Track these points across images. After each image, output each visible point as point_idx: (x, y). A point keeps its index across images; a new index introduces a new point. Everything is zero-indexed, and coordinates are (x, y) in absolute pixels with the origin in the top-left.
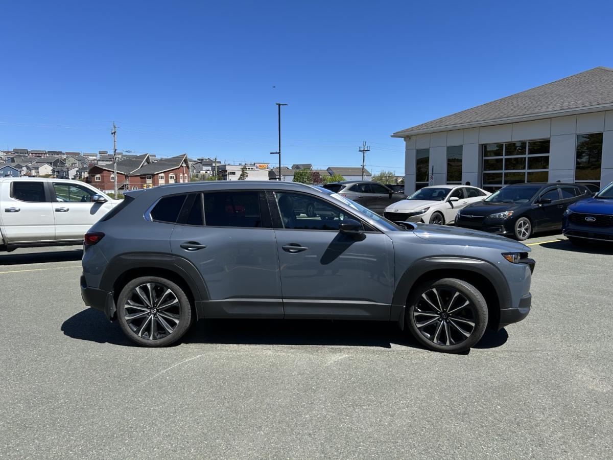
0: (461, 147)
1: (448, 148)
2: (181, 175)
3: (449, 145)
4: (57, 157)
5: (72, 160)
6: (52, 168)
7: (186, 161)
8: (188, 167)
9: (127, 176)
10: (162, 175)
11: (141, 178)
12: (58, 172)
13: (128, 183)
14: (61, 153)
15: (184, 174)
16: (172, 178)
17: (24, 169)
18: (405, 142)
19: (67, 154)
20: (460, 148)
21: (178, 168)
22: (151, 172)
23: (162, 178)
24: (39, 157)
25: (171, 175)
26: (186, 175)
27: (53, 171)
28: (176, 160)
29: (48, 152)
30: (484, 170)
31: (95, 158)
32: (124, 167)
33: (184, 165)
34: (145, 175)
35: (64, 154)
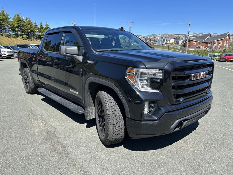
2: (225, 42)
4: (177, 36)
5: (182, 37)
6: (174, 40)
7: (229, 35)
8: (229, 38)
9: (200, 43)
10: (216, 42)
11: (206, 44)
12: (176, 41)
13: (200, 45)
14: (179, 34)
15: (227, 41)
16: (220, 43)
17: (166, 41)
19: (181, 34)
21: (224, 39)
22: (211, 41)
23: (215, 43)
24: (171, 36)
25: (220, 42)
26: (228, 42)
27: (175, 41)
28: (224, 35)
29: (175, 34)
31: (191, 36)
32: (200, 39)
33: (228, 37)
34: (208, 42)
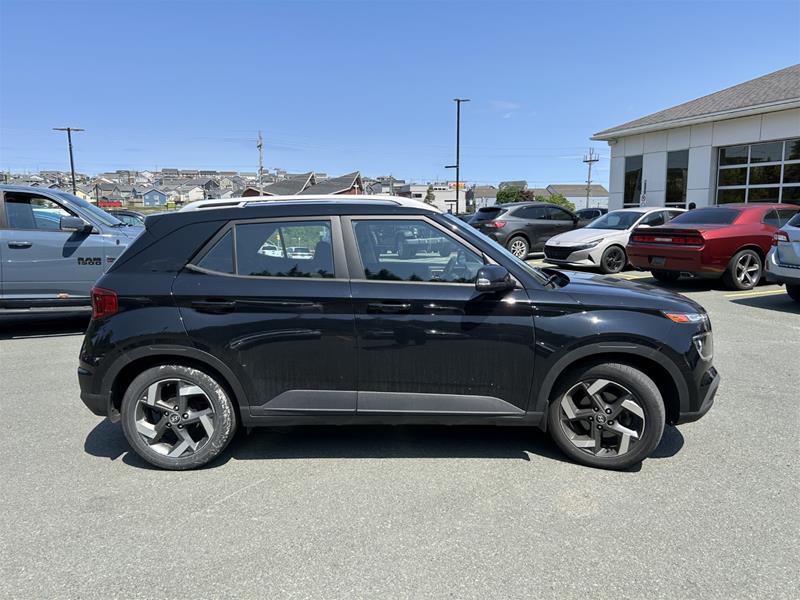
0: (688, 151)
1: (670, 154)
3: (670, 149)
4: (209, 177)
5: (226, 181)
6: (203, 192)
7: (358, 181)
8: (360, 188)
12: (210, 196)
17: (174, 193)
18: (610, 148)
19: (222, 173)
20: (685, 153)
21: (349, 190)
24: (190, 178)
27: (205, 195)
28: (346, 180)
30: (720, 185)
33: (356, 186)
35: (218, 174)
